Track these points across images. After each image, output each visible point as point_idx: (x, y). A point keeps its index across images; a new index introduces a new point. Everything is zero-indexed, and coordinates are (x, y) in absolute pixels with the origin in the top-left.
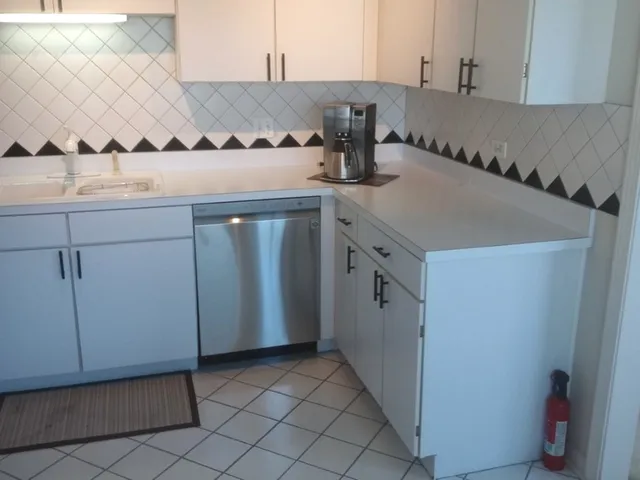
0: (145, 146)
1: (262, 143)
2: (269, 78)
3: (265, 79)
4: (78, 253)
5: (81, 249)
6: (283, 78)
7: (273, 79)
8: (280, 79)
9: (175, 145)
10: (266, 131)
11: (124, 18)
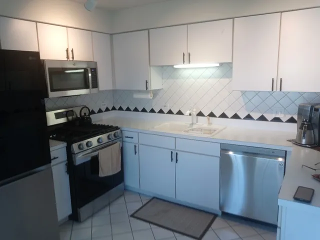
0: (223, 116)
1: (277, 120)
2: (273, 90)
3: (271, 90)
4: (177, 154)
5: (179, 153)
6: (281, 90)
7: (274, 90)
8: (279, 90)
9: (236, 116)
10: (280, 114)
11: (218, 65)
